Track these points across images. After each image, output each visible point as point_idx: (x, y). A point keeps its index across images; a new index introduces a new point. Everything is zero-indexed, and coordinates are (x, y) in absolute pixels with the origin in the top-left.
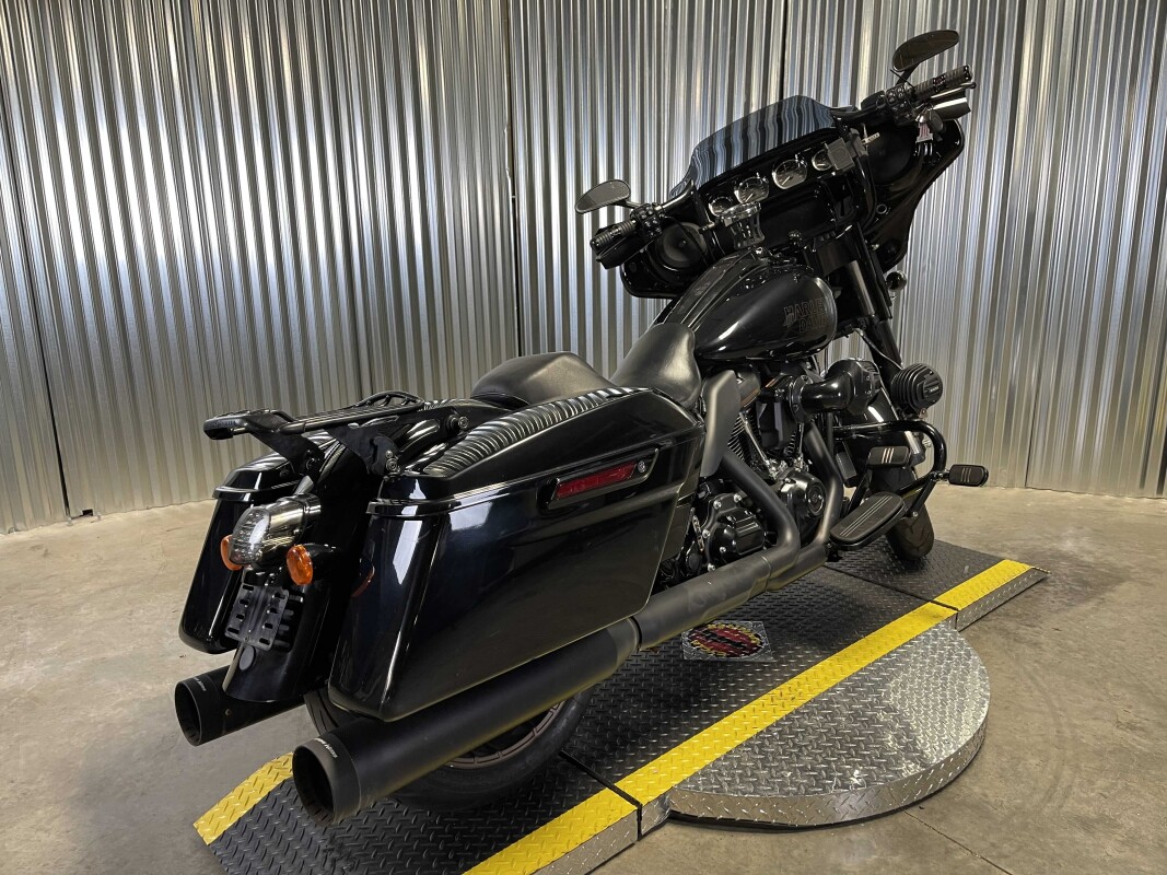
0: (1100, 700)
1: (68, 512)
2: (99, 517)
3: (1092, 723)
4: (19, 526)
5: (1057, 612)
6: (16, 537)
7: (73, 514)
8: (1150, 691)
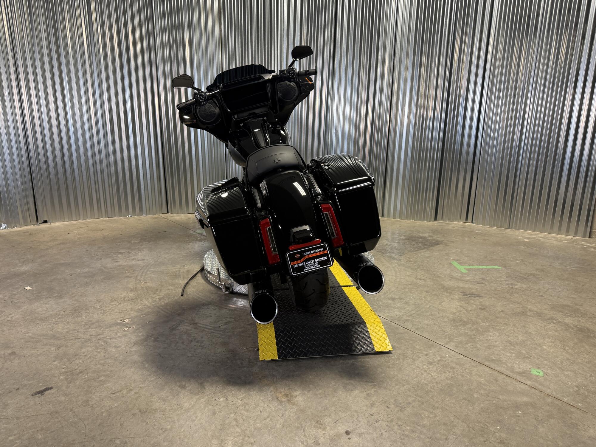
0: (413, 273)
1: (38, 222)
2: (50, 223)
3: (408, 278)
4: (18, 225)
5: (411, 252)
6: (16, 229)
7: (39, 222)
8: (432, 271)
